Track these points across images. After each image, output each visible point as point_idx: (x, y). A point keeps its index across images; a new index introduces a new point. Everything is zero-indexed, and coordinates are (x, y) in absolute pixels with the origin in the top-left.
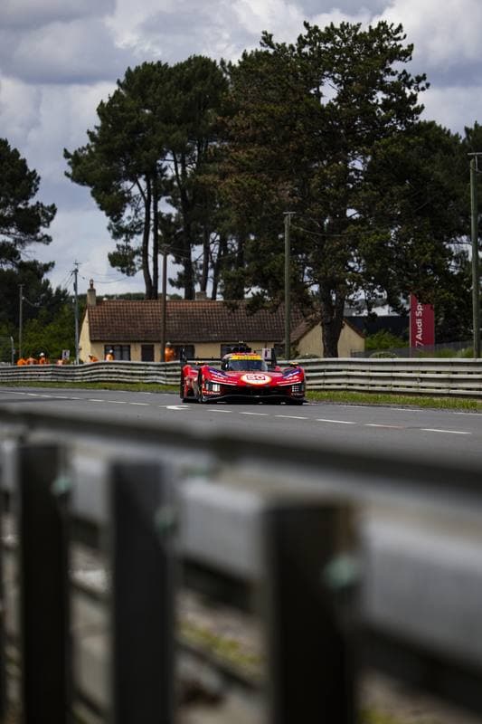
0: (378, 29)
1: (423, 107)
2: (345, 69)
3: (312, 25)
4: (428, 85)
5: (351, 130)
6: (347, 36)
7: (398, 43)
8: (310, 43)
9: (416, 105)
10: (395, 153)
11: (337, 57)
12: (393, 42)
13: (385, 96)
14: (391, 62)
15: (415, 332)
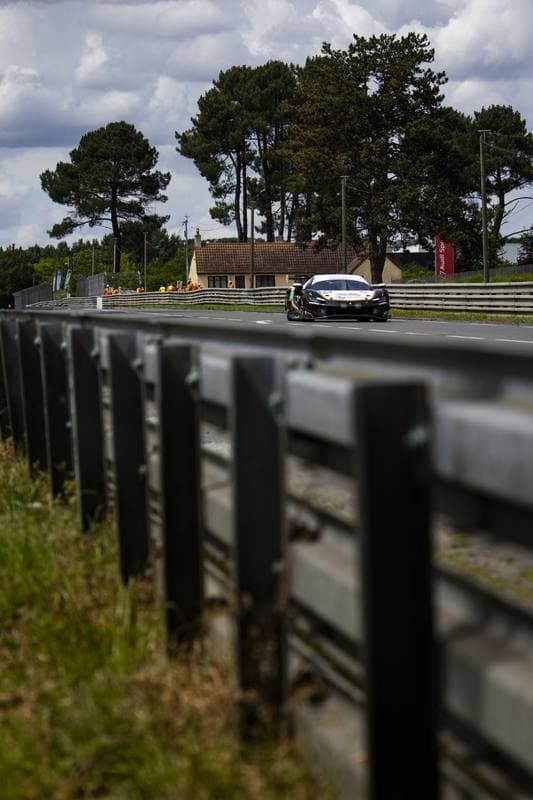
0: (408, 38)
1: (444, 96)
2: (385, 69)
3: (360, 36)
4: (447, 80)
5: (390, 116)
6: (385, 44)
7: (424, 49)
8: (358, 50)
9: (438, 95)
10: (423, 131)
11: (379, 60)
12: (420, 48)
13: (415, 89)
14: (419, 63)
15: (439, 265)
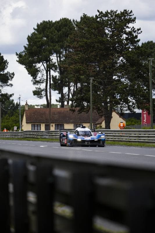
0: (124, 12)
1: (140, 40)
2: (112, 26)
4: (141, 32)
5: (115, 48)
6: (113, 15)
7: (131, 17)
8: (100, 18)
9: (137, 39)
11: (109, 22)
12: (129, 17)
13: (127, 36)
14: (128, 24)
15: (144, 119)
